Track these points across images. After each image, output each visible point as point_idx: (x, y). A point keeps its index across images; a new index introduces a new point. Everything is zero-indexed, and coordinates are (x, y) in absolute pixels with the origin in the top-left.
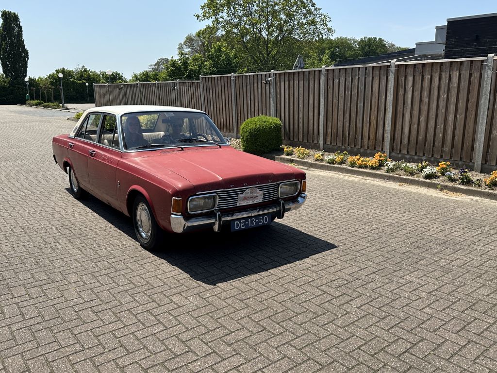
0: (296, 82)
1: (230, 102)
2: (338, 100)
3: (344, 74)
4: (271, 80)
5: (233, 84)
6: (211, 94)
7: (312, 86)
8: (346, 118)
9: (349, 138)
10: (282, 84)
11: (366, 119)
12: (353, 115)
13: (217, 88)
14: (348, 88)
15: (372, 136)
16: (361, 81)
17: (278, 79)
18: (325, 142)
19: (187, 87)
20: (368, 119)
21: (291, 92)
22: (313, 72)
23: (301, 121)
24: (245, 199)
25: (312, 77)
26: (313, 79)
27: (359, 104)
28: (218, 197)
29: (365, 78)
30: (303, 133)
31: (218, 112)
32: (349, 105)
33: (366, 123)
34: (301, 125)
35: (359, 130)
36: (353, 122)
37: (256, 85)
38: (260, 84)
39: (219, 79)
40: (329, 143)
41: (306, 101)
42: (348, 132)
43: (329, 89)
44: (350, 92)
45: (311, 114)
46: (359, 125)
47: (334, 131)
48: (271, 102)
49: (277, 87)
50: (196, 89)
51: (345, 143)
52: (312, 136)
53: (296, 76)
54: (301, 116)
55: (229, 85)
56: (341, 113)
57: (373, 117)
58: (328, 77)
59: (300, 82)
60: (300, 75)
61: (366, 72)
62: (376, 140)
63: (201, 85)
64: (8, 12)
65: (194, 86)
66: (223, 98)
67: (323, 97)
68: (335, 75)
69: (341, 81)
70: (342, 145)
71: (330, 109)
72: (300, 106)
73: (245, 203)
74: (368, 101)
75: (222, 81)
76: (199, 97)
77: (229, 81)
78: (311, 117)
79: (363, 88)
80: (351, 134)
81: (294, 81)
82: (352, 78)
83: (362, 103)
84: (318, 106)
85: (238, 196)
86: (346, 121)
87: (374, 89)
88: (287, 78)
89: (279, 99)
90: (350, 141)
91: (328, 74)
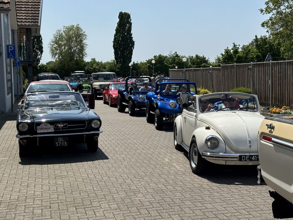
1: (234, 80)
4: (251, 68)
6: (226, 75)
10: (255, 68)
13: (228, 72)
19: (215, 72)
39: (229, 66)
40: (273, 103)
47: (275, 95)
48: (251, 80)
63: (221, 70)
65: (218, 70)
77: (234, 68)
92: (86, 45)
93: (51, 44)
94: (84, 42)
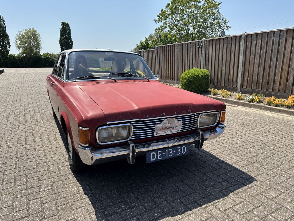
0: (221, 45)
1: (174, 61)
2: (255, 57)
3: (261, 37)
4: (202, 45)
5: (176, 49)
6: (162, 56)
7: (233, 47)
8: (261, 69)
9: (262, 84)
10: (211, 47)
11: (279, 69)
12: (267, 67)
13: (166, 53)
14: (264, 47)
15: (283, 83)
16: (276, 41)
17: (208, 44)
18: (242, 86)
19: (148, 54)
20: (280, 70)
21: (217, 52)
22: (235, 37)
23: (224, 72)
24: (163, 129)
25: (234, 41)
26: (235, 42)
27: (273, 59)
28: (132, 127)
29: (279, 39)
30: (225, 80)
31: (166, 68)
32: (264, 60)
33: (278, 73)
34: (223, 75)
35: (272, 78)
36: (266, 72)
37: (191, 49)
38: (194, 48)
39: (167, 47)
40: (245, 87)
41: (228, 58)
42: (261, 80)
43: (247, 49)
44: (265, 50)
45: (232, 67)
46: (272, 74)
47: (250, 78)
48: (202, 59)
49: (207, 49)
50: (153, 54)
51: (259, 88)
52: (231, 82)
53: (221, 41)
54: (224, 68)
55: (174, 51)
56: (256, 65)
57: (284, 68)
58: (247, 40)
59: (224, 45)
60: (224, 40)
61: (280, 35)
62: (286, 86)
63: (156, 51)
64: (65, 22)
65: (152, 52)
66: (169, 59)
67: (242, 54)
68: (252, 38)
69: (258, 43)
70: (256, 88)
71: (247, 63)
72: (224, 61)
73: (163, 133)
74: (281, 56)
75: (169, 48)
76: (155, 59)
77: (174, 48)
78: (232, 69)
79: (277, 47)
80: (264, 81)
81: (219, 45)
82: (267, 40)
83: (276, 58)
84: (237, 61)
85: (155, 126)
86: (260, 72)
87: (287, 47)
88: (214, 43)
89: (208, 57)
90: (263, 86)
91: (247, 38)
92: (41, 42)
93: (15, 41)
94: (39, 40)
